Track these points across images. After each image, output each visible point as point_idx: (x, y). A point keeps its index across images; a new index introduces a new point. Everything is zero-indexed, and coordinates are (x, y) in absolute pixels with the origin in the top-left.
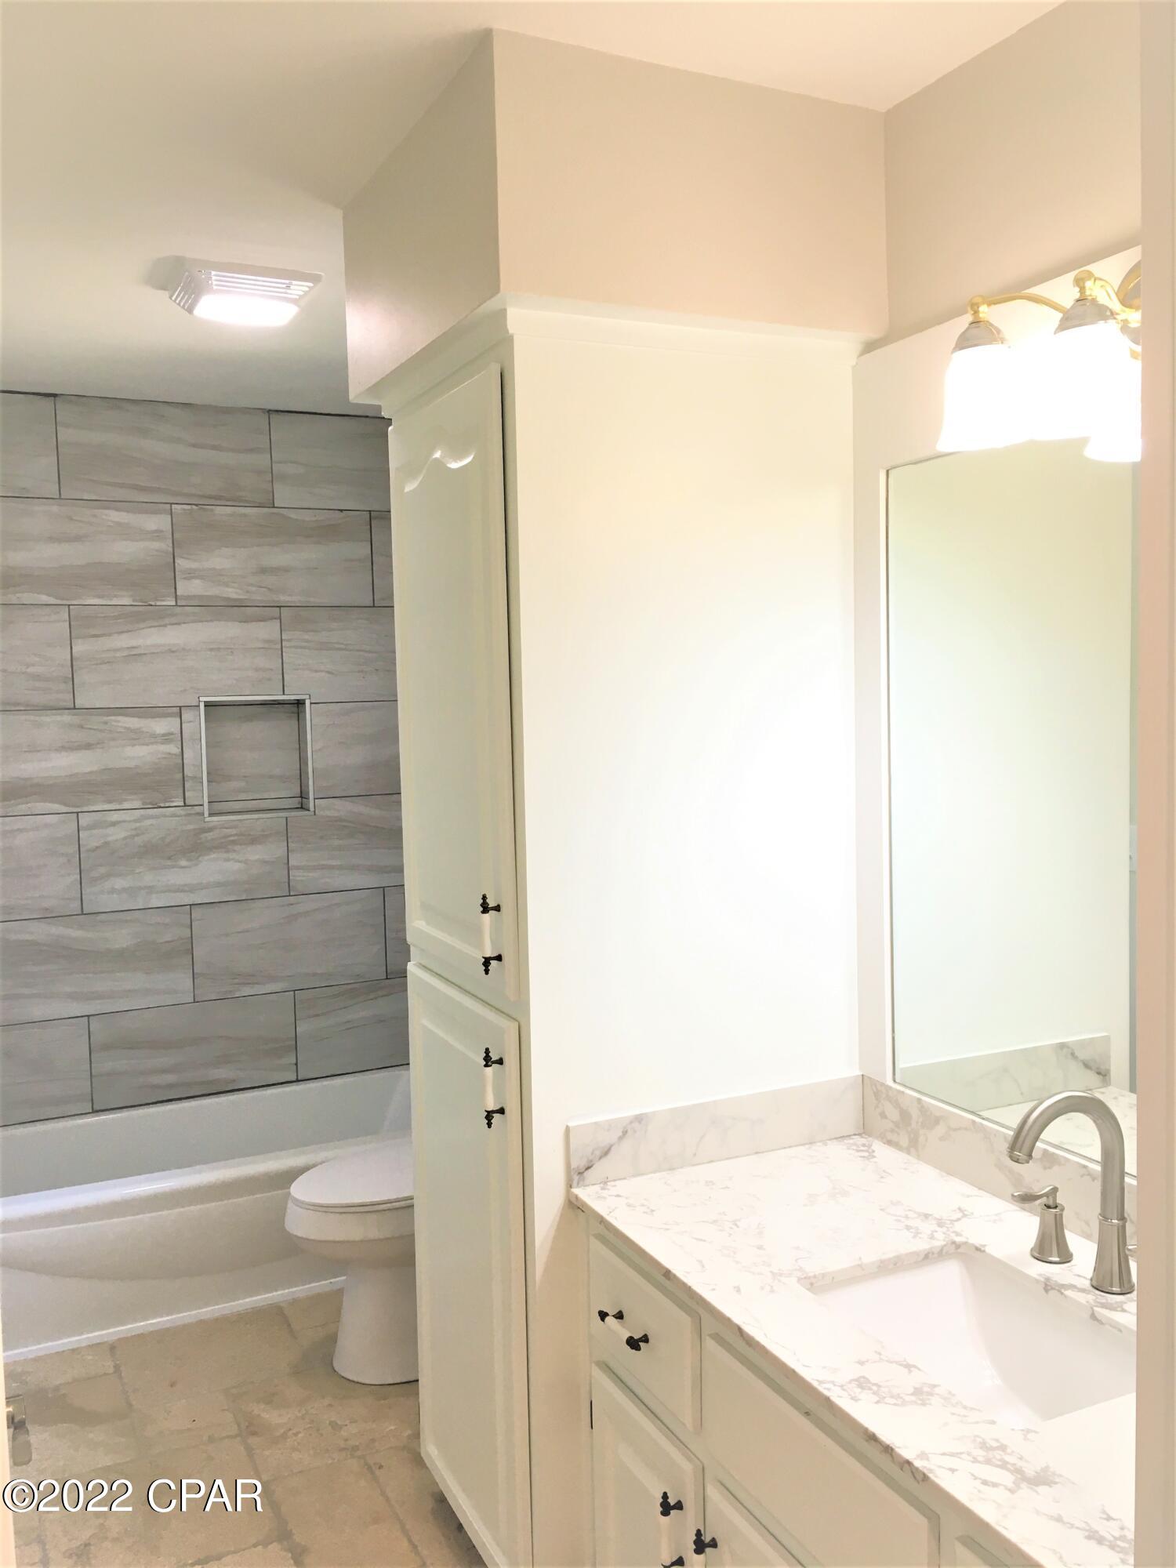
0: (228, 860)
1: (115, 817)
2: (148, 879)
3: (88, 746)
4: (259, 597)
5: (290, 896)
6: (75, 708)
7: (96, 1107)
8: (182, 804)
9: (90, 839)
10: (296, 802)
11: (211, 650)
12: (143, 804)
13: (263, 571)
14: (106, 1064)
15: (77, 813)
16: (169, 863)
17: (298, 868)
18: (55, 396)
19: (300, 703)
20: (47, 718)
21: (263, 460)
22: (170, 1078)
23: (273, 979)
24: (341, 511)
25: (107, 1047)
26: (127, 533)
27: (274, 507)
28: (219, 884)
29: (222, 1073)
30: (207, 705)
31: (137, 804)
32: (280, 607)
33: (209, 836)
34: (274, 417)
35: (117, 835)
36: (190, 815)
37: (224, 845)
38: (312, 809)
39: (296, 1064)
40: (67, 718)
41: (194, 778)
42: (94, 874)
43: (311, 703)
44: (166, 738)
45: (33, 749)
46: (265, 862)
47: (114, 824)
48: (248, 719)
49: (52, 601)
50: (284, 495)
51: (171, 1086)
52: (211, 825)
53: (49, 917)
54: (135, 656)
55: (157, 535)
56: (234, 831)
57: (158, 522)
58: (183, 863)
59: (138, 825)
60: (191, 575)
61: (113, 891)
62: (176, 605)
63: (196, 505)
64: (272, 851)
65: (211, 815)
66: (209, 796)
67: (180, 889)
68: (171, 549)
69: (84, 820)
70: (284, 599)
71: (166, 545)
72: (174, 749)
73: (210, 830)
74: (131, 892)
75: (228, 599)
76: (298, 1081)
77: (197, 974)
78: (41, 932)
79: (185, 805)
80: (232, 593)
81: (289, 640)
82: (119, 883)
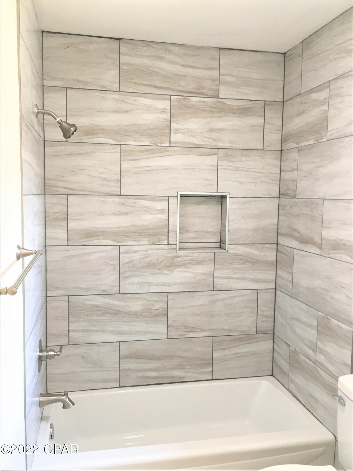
0: (186, 272)
1: (136, 248)
2: (150, 279)
3: (126, 214)
4: (208, 142)
5: (214, 291)
6: (121, 195)
7: (121, 385)
8: (167, 244)
9: (125, 258)
10: (218, 245)
11: (185, 169)
12: (150, 242)
13: (211, 130)
14: (126, 365)
15: (120, 245)
16: (160, 272)
17: (218, 277)
18: (120, 39)
19: (223, 197)
20: (110, 199)
21: (215, 73)
22: (154, 374)
23: (203, 330)
24: (251, 100)
25: (128, 357)
26: (149, 109)
27: (219, 98)
28: (181, 283)
29: (177, 373)
30: (181, 196)
31: (146, 243)
32: (218, 149)
33: (179, 259)
34: (222, 52)
35: (136, 257)
36: (171, 249)
37: (184, 265)
38: (227, 249)
39: (212, 372)
40: (117, 199)
41: (173, 231)
42: (125, 275)
43: (230, 197)
44: (161, 212)
45: (102, 214)
46: (204, 274)
47: (135, 252)
48: (199, 203)
49: (114, 142)
50: (224, 92)
51: (155, 378)
52: (179, 254)
53: (104, 294)
54: (150, 170)
55: (163, 111)
56: (190, 258)
57: (164, 104)
58: (166, 272)
59: (146, 253)
60: (177, 131)
61: (133, 284)
62: (170, 146)
63: (182, 96)
64: (207, 268)
65: (180, 249)
66: (179, 240)
67: (163, 285)
68: (169, 118)
69: (123, 249)
70: (220, 145)
71: (166, 116)
72: (165, 217)
73: (179, 257)
74: (141, 284)
75: (194, 144)
76: (212, 380)
77: (169, 325)
78: (100, 301)
79: (168, 244)
80: (197, 141)
81: (222, 165)
82: (136, 280)
